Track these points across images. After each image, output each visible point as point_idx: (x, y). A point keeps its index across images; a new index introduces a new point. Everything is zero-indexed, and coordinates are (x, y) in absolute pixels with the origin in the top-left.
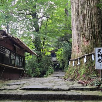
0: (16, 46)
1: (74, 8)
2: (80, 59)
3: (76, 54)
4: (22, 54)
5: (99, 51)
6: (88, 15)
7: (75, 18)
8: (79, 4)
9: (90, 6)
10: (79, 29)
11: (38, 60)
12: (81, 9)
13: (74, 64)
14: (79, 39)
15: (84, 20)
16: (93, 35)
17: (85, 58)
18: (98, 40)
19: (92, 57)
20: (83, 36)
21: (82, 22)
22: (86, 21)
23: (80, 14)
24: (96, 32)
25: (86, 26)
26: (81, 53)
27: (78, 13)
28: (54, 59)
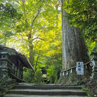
0: (19, 61)
1: (64, 36)
2: (68, 71)
3: (65, 68)
4: (21, 68)
5: (79, 64)
6: (73, 42)
7: (64, 42)
8: (68, 34)
9: (75, 36)
10: (67, 50)
11: (32, 75)
12: (69, 37)
13: (63, 75)
14: (67, 57)
15: (71, 44)
16: (77, 55)
17: (71, 70)
18: (80, 58)
19: (76, 69)
20: (70, 55)
21: (69, 46)
22: (72, 45)
23: (68, 41)
24: (79, 53)
25: (72, 49)
26: (69, 67)
27: (67, 39)
28: (44, 76)
